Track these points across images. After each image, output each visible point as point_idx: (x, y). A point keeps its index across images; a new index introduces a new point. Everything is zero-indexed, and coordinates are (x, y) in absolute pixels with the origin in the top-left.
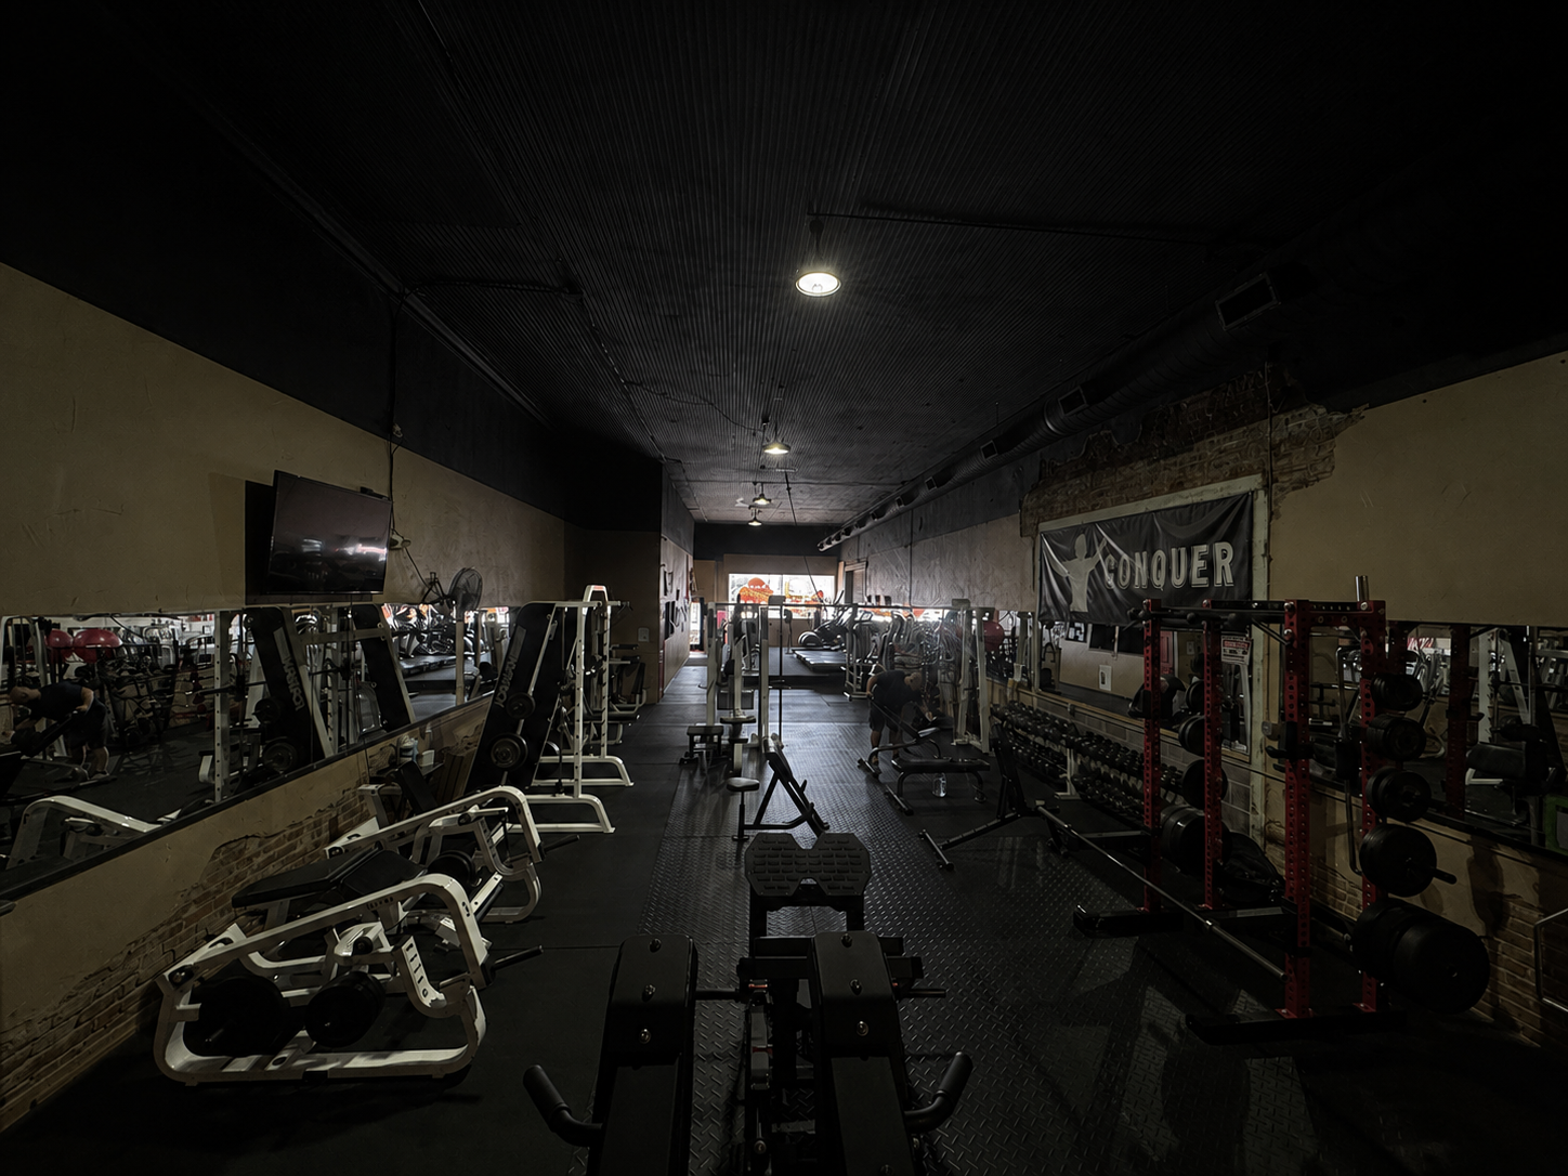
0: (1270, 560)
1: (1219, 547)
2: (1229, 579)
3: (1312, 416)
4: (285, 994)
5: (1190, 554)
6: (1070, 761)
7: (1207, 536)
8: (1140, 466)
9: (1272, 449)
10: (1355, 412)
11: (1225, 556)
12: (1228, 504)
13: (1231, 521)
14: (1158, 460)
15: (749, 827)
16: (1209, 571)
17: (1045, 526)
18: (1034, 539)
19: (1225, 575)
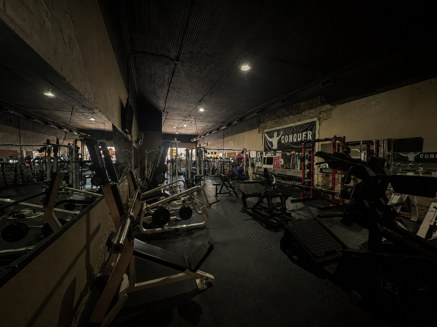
0: (319, 134)
1: (308, 132)
2: (311, 138)
3: (328, 106)
4: (170, 212)
5: (302, 134)
6: (274, 179)
7: (306, 130)
8: (291, 117)
9: (320, 112)
10: (336, 106)
11: (310, 134)
12: (311, 123)
13: (311, 127)
14: (295, 115)
15: (218, 194)
16: (307, 137)
17: (265, 131)
18: (262, 134)
19: (310, 137)
